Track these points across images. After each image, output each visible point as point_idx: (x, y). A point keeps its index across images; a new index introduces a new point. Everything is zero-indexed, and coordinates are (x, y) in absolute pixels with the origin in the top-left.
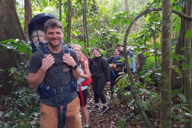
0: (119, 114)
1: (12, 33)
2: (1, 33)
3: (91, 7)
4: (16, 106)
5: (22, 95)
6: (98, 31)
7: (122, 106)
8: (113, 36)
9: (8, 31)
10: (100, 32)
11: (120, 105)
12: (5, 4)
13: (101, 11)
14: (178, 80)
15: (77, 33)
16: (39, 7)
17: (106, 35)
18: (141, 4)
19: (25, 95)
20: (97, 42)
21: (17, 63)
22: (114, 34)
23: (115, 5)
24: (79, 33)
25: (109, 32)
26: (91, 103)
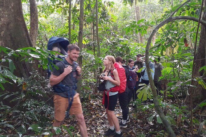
0: (137, 129)
1: (19, 40)
2: (7, 41)
3: (100, 14)
4: (25, 120)
5: (30, 107)
6: (108, 40)
7: (139, 121)
8: (124, 45)
9: (14, 39)
10: (110, 41)
11: (137, 120)
12: (12, 10)
13: (112, 18)
14: (198, 94)
15: (86, 41)
16: (44, 13)
17: (117, 44)
18: (152, 11)
19: (34, 107)
20: (107, 52)
21: (23, 73)
22: (124, 43)
23: (125, 13)
24: (88, 41)
25: (119, 41)
26: (104, 117)
